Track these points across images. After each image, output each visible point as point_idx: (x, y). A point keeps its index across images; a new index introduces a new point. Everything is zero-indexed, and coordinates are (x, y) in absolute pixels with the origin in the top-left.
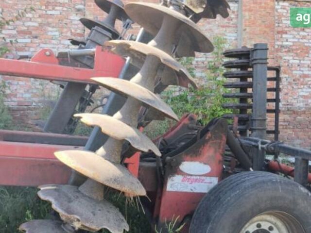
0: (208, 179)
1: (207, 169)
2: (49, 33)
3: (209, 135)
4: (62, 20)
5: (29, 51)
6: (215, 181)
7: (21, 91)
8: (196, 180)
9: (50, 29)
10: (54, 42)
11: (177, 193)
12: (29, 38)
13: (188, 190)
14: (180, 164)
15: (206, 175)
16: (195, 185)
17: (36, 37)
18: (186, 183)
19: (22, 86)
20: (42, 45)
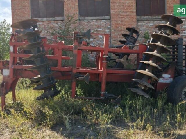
0: (170, 79)
1: (170, 76)
2: (99, 37)
3: (170, 66)
4: (103, 32)
5: (93, 43)
6: (172, 79)
7: (91, 57)
8: (167, 79)
9: (99, 35)
10: (101, 39)
11: (161, 83)
12: (92, 39)
13: (164, 82)
14: (162, 75)
15: (169, 78)
16: (167, 80)
17: (95, 38)
18: (164, 80)
19: (91, 55)
20: (97, 41)
